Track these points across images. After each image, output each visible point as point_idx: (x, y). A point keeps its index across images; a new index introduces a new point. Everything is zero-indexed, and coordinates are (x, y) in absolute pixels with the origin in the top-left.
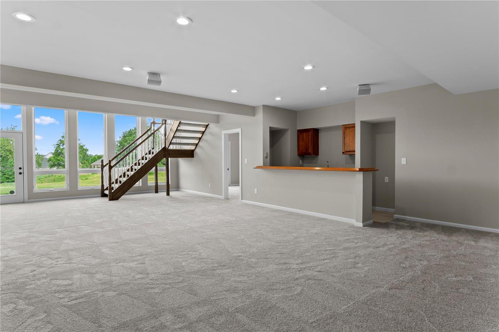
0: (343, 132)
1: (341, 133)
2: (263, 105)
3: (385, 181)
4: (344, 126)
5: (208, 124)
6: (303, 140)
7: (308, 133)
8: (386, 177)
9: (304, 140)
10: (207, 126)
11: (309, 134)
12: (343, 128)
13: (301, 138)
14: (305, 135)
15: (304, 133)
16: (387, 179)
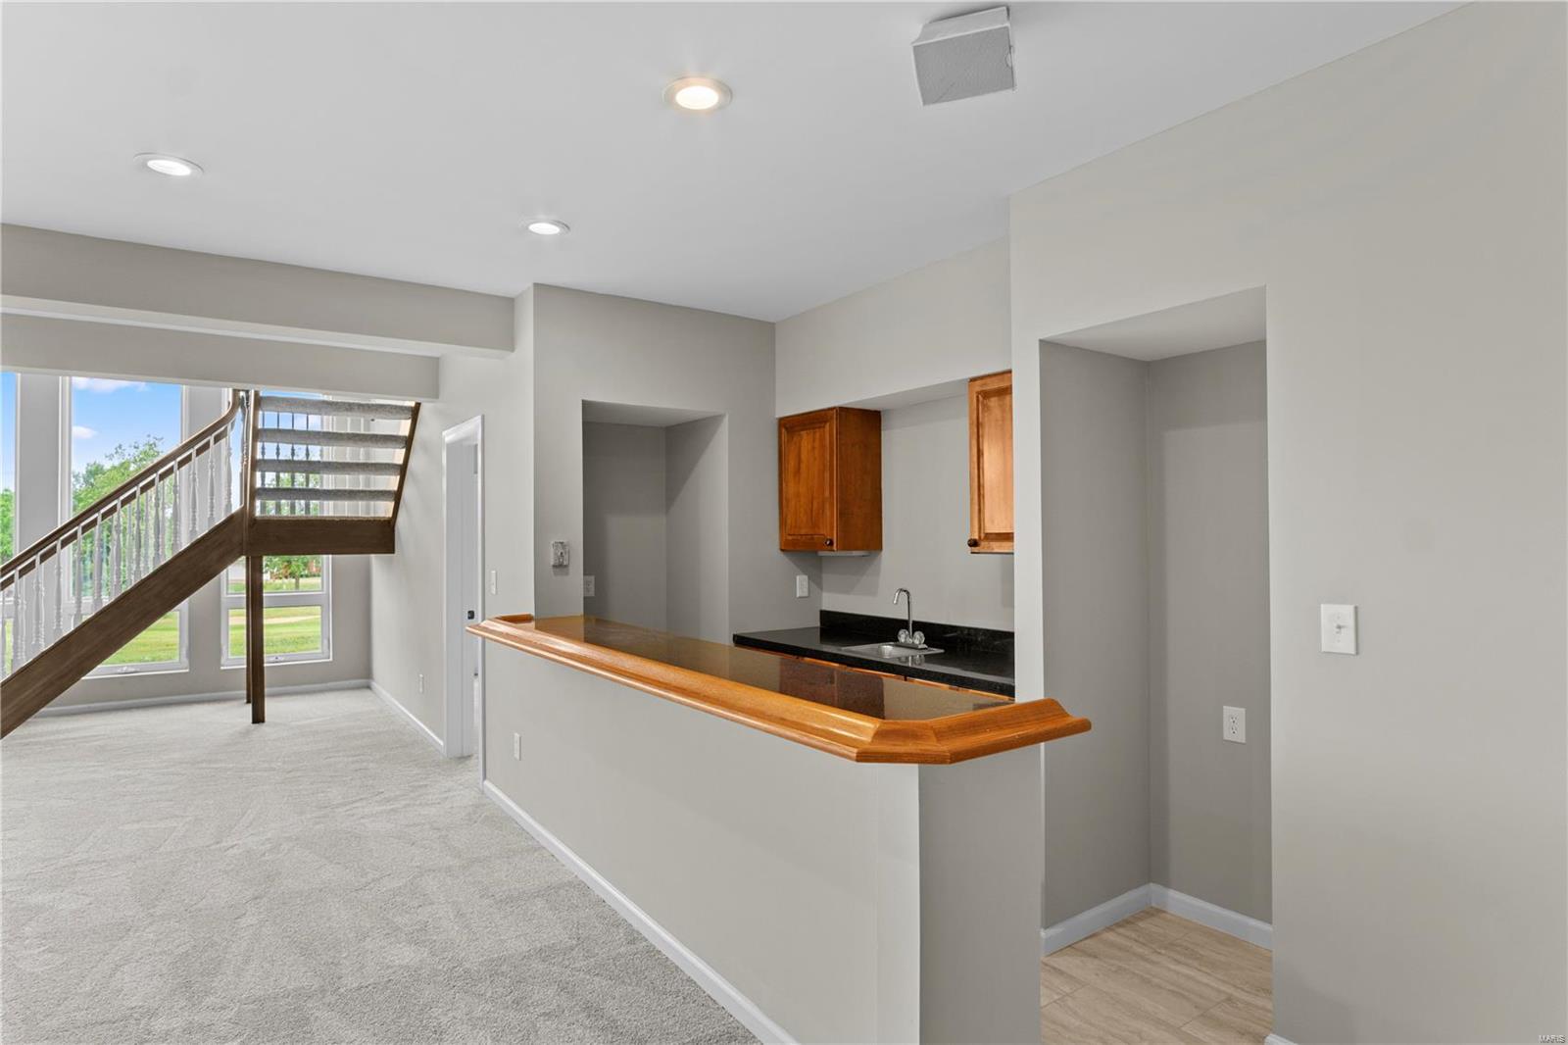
0: (971, 424)
1: (960, 427)
2: (536, 285)
3: (1228, 735)
4: (978, 387)
5: (418, 405)
6: (798, 471)
7: (818, 435)
8: (1228, 710)
9: (803, 466)
10: (415, 413)
11: (822, 439)
12: (971, 399)
13: (792, 464)
14: (806, 440)
15: (804, 433)
16: (1234, 723)
